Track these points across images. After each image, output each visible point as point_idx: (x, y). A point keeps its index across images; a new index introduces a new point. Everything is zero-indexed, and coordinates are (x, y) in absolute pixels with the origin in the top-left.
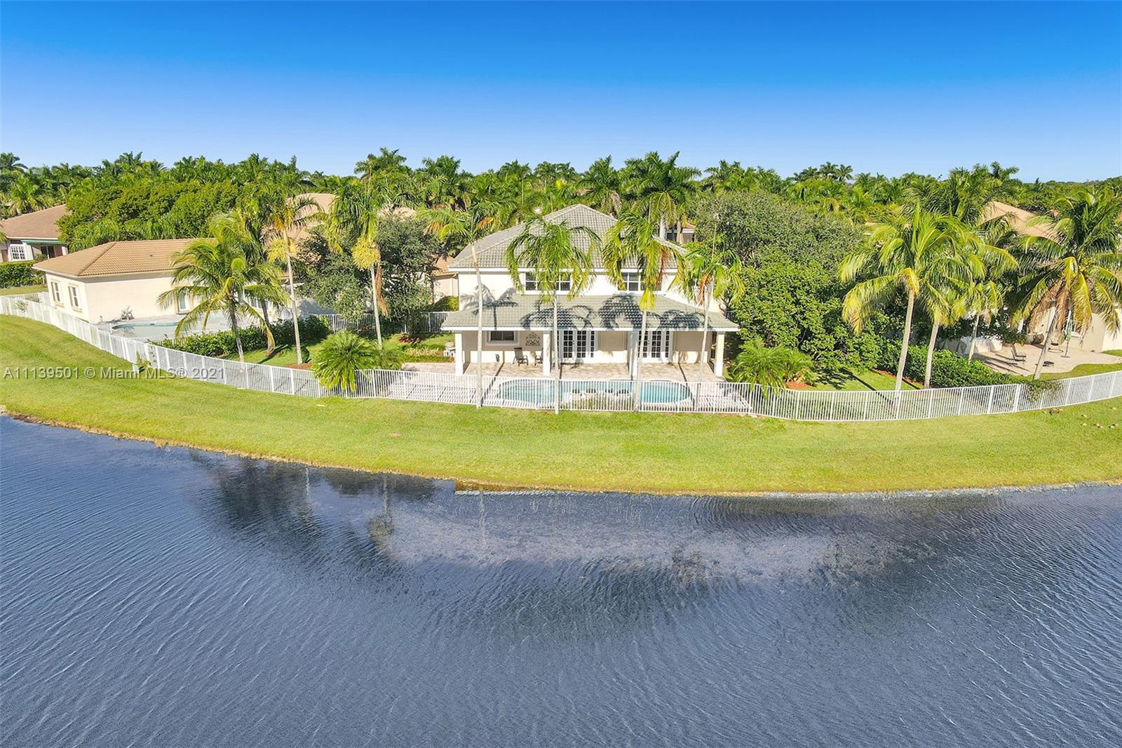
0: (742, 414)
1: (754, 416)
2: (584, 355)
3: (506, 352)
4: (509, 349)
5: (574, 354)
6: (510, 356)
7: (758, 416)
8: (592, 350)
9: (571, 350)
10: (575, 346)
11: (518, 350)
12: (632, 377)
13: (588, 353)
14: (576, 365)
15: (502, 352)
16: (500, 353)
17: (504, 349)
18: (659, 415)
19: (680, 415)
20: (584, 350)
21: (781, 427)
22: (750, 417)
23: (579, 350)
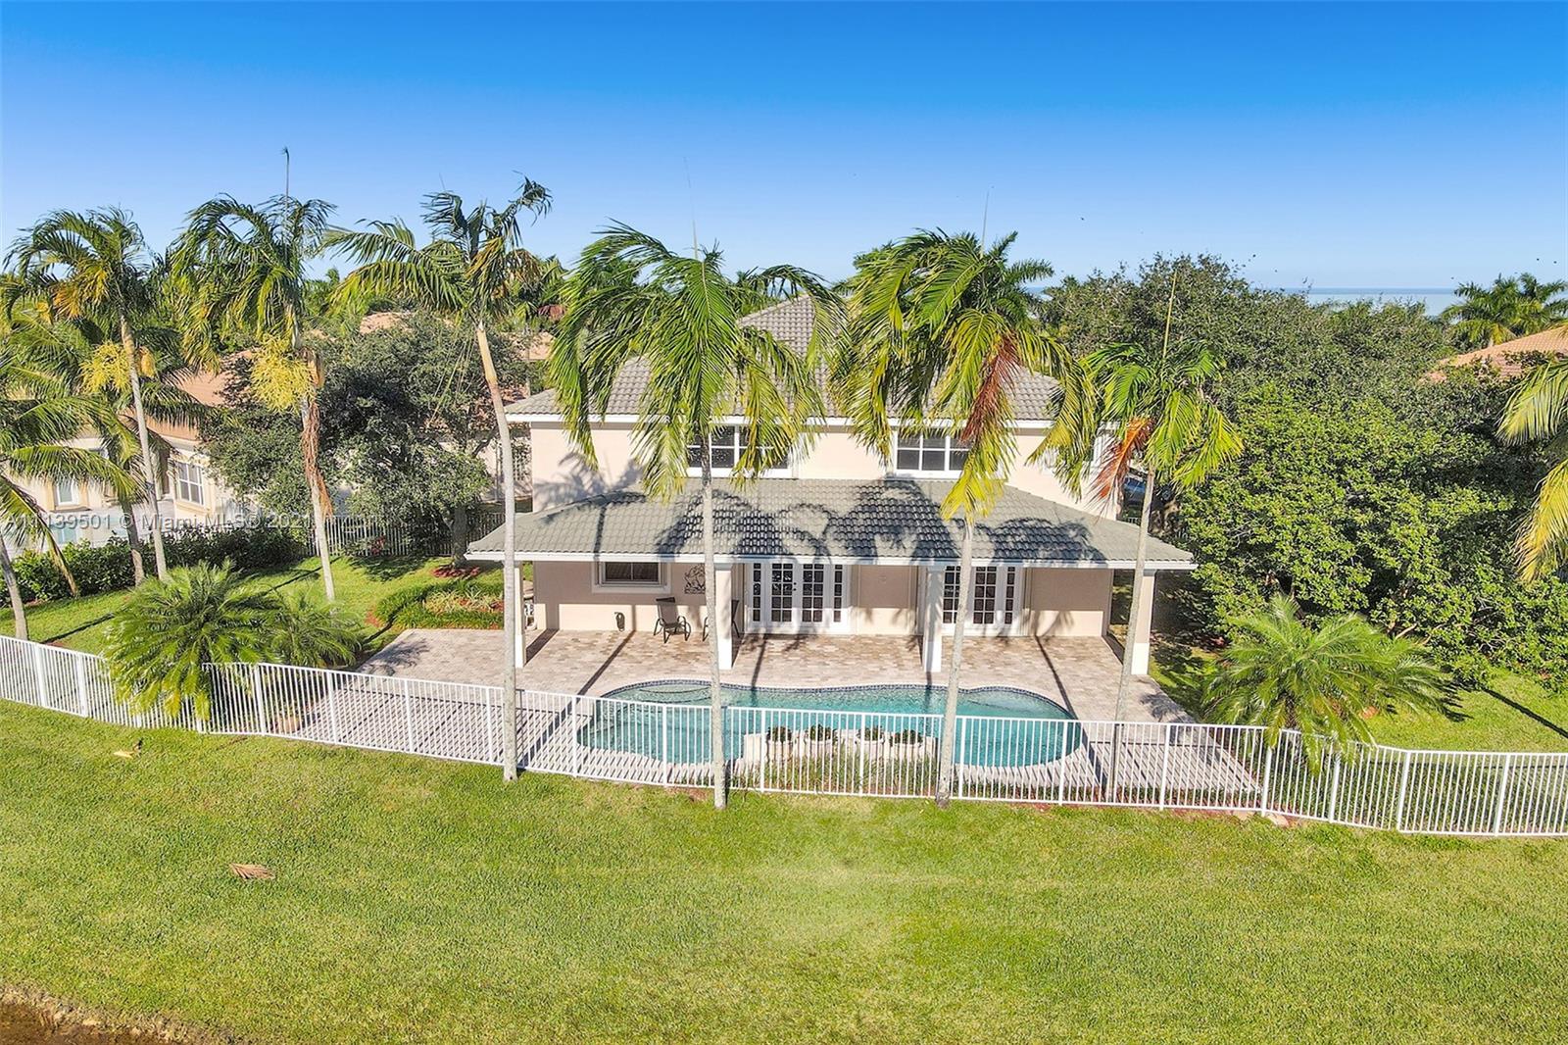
0: (1243, 812)
1: (1278, 819)
2: (818, 617)
3: (638, 607)
4: (645, 600)
5: (796, 612)
6: (648, 617)
7: (1289, 819)
8: (838, 604)
9: (788, 603)
10: (798, 595)
11: (667, 603)
12: (929, 677)
13: (828, 612)
14: (800, 638)
15: (629, 607)
16: (626, 610)
17: (634, 601)
18: (1005, 814)
19: (1066, 812)
20: (819, 604)
21: (1366, 860)
22: (1269, 822)
23: (806, 603)
